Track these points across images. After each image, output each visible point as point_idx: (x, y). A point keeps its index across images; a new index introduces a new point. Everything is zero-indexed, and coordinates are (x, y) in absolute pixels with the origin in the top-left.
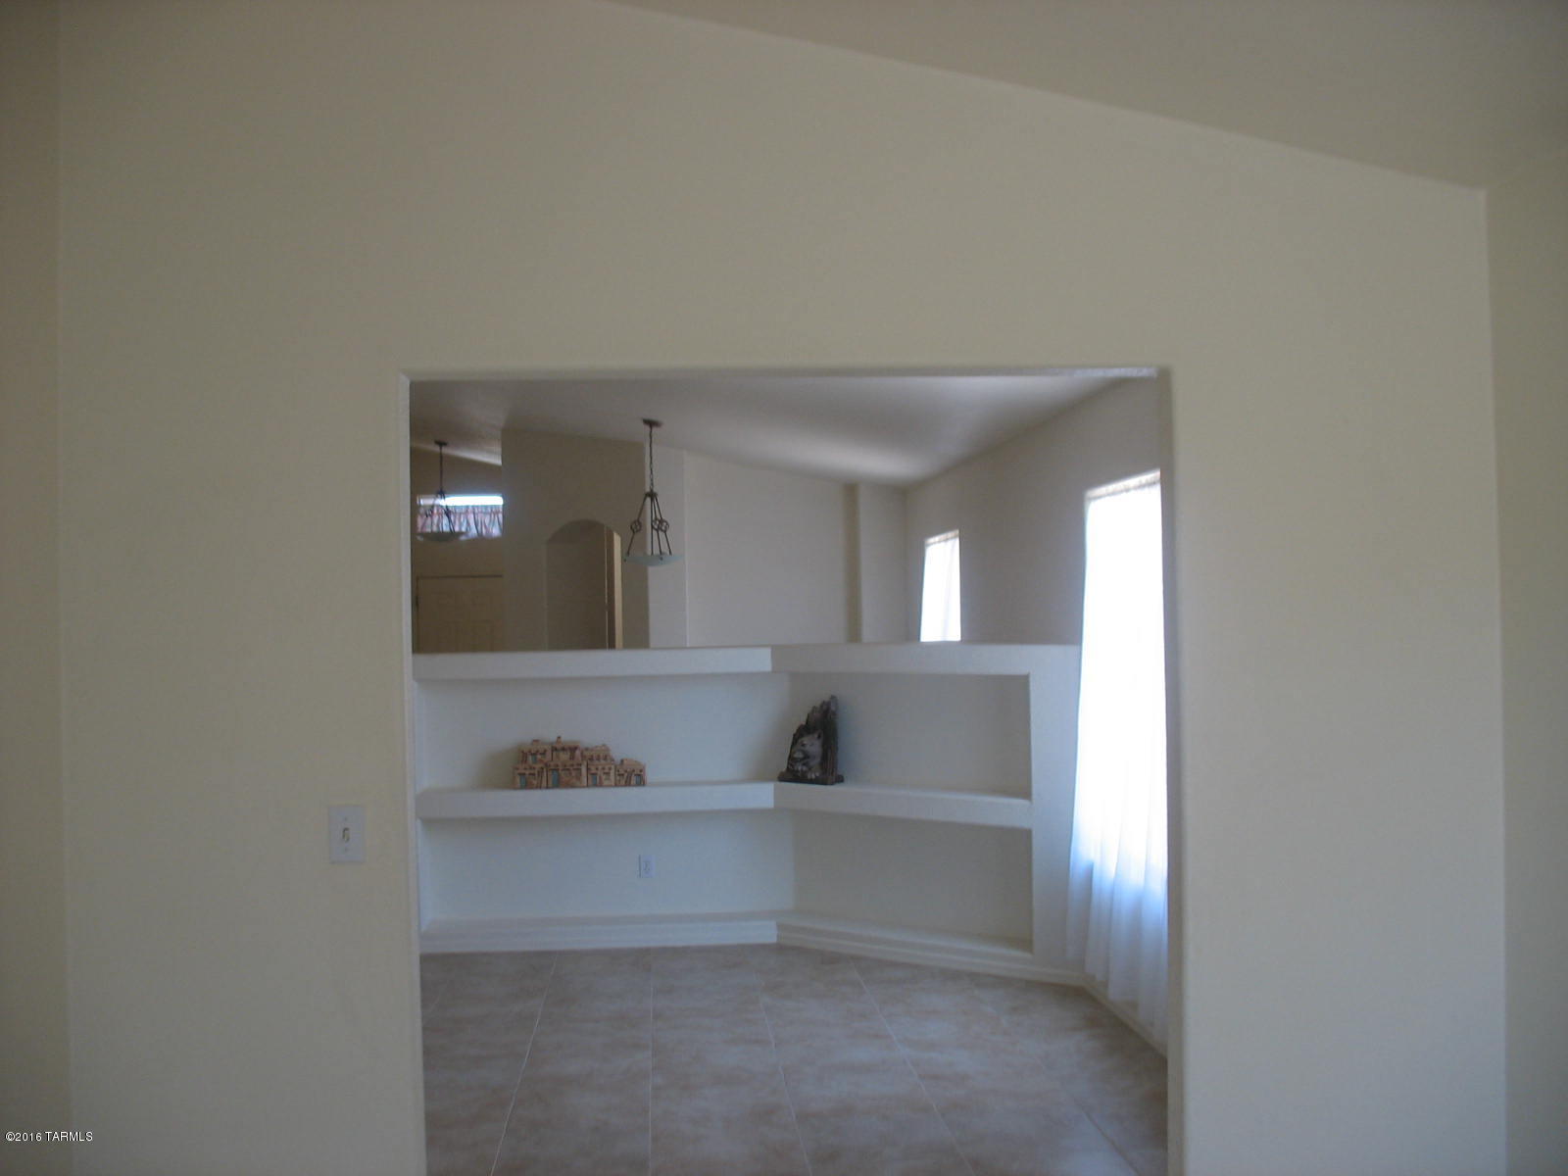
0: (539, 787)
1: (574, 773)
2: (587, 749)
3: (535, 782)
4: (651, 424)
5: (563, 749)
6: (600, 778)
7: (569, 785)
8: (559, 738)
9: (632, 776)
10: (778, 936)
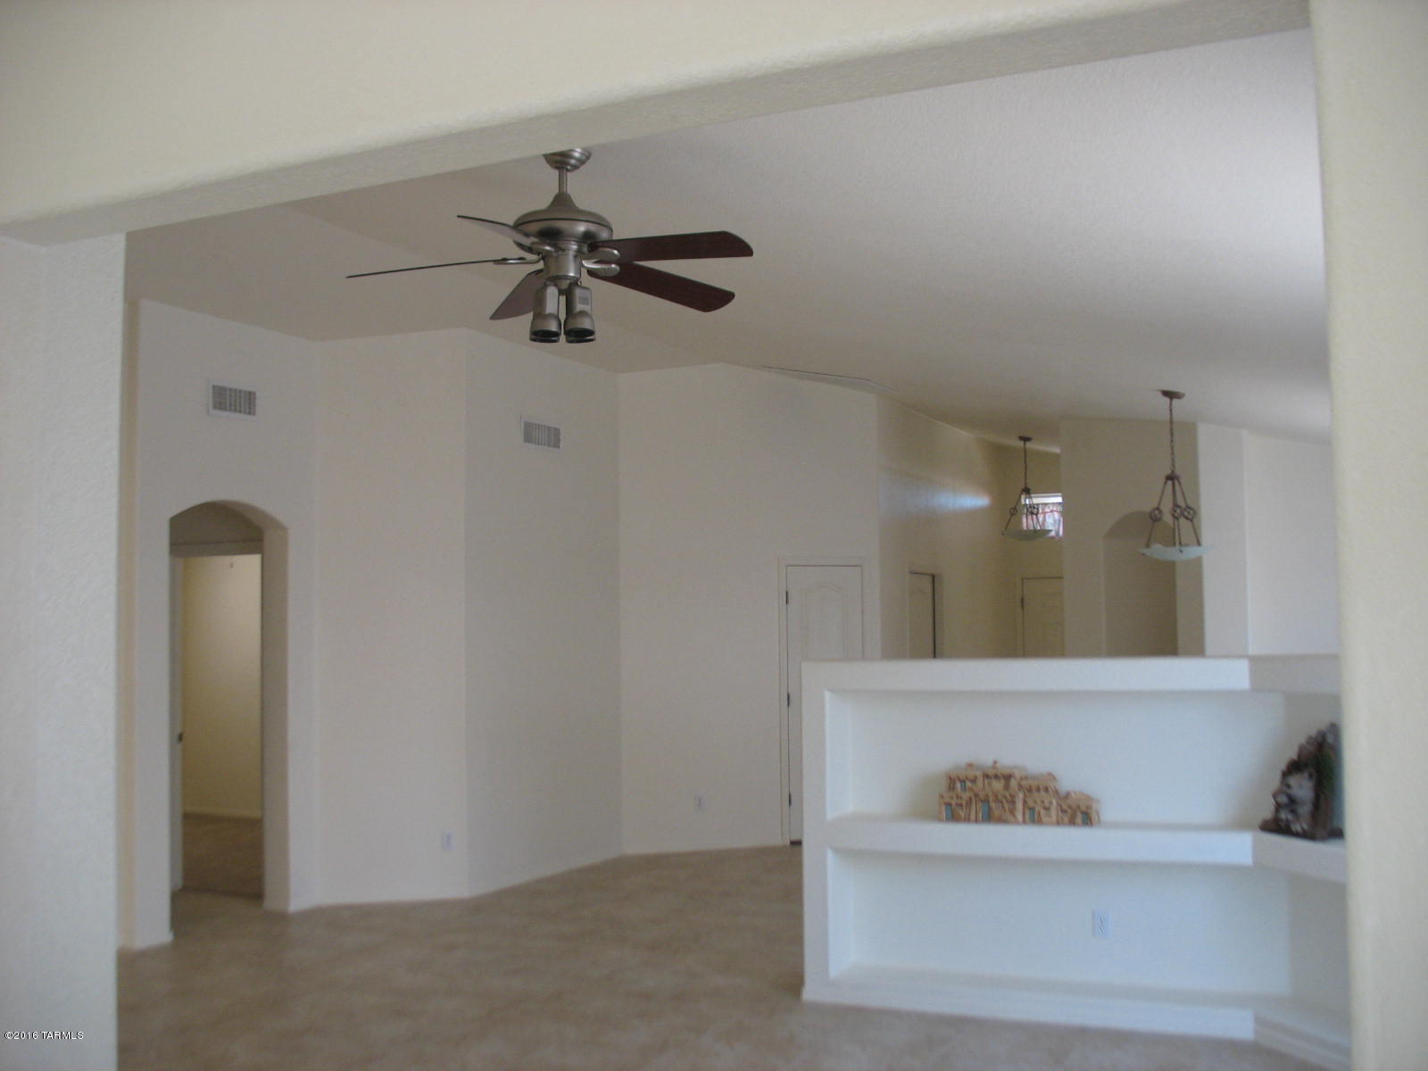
0: (967, 820)
1: (1006, 806)
2: (1026, 778)
3: (962, 814)
4: (1170, 395)
5: (996, 777)
6: (1039, 814)
7: (1001, 820)
8: (995, 762)
9: (1080, 813)
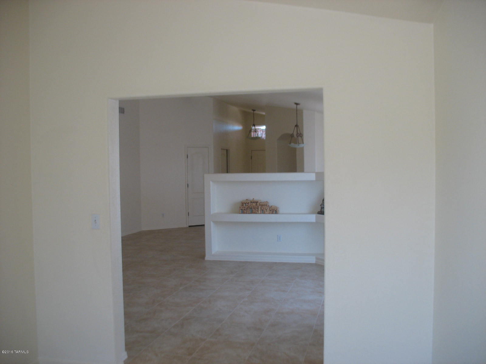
0: (246, 213)
1: (256, 209)
2: (261, 202)
3: (245, 212)
4: (297, 104)
5: (254, 202)
6: (264, 211)
7: (255, 213)
8: (253, 199)
9: (274, 211)
10: (316, 261)
